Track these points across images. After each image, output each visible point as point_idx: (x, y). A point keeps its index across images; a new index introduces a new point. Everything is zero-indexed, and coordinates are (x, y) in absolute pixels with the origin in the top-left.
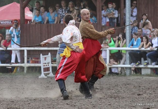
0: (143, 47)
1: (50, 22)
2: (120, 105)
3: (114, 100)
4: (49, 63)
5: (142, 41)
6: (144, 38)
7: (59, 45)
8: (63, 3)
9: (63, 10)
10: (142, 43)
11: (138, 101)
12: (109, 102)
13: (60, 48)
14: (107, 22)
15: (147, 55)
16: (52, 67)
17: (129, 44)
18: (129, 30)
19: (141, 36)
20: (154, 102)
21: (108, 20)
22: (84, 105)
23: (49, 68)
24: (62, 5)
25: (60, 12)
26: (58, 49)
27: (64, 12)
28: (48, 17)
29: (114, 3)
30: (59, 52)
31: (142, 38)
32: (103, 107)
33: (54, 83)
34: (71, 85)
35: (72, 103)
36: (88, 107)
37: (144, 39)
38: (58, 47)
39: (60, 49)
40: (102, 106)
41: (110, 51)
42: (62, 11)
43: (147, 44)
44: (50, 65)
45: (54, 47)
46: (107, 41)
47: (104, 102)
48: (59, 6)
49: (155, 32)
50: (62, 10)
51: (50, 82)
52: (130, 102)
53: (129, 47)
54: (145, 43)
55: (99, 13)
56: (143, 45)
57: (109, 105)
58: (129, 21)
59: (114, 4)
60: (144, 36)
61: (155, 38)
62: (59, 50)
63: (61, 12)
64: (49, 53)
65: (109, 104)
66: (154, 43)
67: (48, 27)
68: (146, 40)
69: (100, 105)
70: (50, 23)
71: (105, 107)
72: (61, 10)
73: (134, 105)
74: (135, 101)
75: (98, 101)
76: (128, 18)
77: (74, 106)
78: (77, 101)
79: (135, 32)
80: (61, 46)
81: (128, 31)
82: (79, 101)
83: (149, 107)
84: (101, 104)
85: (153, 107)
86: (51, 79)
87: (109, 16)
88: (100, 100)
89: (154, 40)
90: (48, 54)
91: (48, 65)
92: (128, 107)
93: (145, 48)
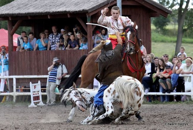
1: (40, 48)
4: (39, 92)
8: (54, 29)
13: (50, 75)
16: (42, 96)
23: (39, 96)
25: (50, 38)
26: (47, 76)
28: (38, 44)
30: (49, 80)
33: (44, 112)
34: (62, 114)
38: (48, 75)
42: (52, 37)
44: (41, 94)
45: (44, 75)
48: (48, 32)
49: (147, 58)
50: (53, 36)
51: (40, 111)
61: (148, 63)
62: (49, 78)
64: (39, 81)
66: (147, 69)
67: (37, 54)
70: (40, 50)
72: (51, 36)
80: (50, 73)
86: (41, 108)
89: (147, 66)
90: (38, 83)
91: (38, 94)
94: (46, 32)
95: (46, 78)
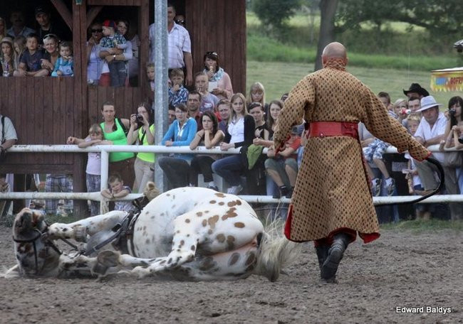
0: (201, 143)
2: (136, 305)
5: (200, 128)
6: (205, 118)
10: (201, 132)
11: (188, 295)
12: (108, 297)
15: (213, 164)
17: (164, 135)
18: (163, 95)
19: (196, 114)
20: (231, 297)
21: (106, 69)
22: (36, 306)
29: (124, 21)
31: (199, 119)
32: (91, 312)
36: (46, 311)
37: (205, 121)
40: (87, 309)
41: (110, 154)
43: (213, 134)
46: (100, 126)
47: (92, 298)
53: (163, 144)
54: (207, 133)
55: (79, 49)
56: (203, 138)
57: (107, 305)
58: (164, 70)
60: (206, 114)
65: (108, 302)
68: (210, 124)
69: (80, 306)
73: (176, 307)
74: (179, 295)
75: (76, 294)
77: (9, 308)
78: (15, 296)
79: (179, 101)
81: (162, 99)
82: (21, 297)
83: (218, 312)
84: (83, 302)
85: (229, 310)
87: (110, 59)
88: (81, 293)
92: (161, 311)
93: (208, 148)
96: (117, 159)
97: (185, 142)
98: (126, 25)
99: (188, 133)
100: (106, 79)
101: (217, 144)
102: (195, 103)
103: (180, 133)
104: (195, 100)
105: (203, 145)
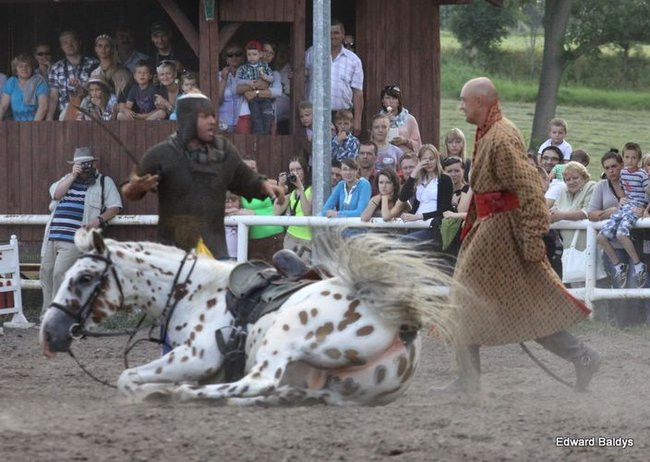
0: (377, 213)
1: (17, 113)
2: (286, 438)
3: (265, 421)
4: (10, 276)
5: (375, 192)
6: (382, 178)
7: (53, 205)
8: (67, 42)
9: (70, 68)
10: (376, 198)
11: (358, 425)
12: (245, 426)
13: (56, 216)
14: (242, 118)
16: (25, 292)
17: (325, 202)
18: (325, 147)
19: (369, 173)
20: (417, 427)
21: (245, 110)
22: (146, 439)
23: (12, 293)
24: (66, 48)
25: (59, 75)
26: (46, 219)
27: (72, 77)
28: (10, 95)
30: (52, 232)
32: (222, 448)
33: (29, 351)
34: (96, 361)
35: (101, 433)
36: (161, 446)
37: (382, 182)
38: (49, 213)
39: (57, 220)
40: (218, 443)
41: (251, 228)
42: (66, 74)
43: (392, 202)
44: (17, 284)
45: (33, 213)
47: (224, 428)
48: (47, 54)
50: (66, 68)
51: (14, 348)
52: (325, 429)
55: (208, 82)
56: (379, 207)
57: (246, 438)
58: (325, 111)
59: (269, 47)
60: (382, 173)
61: (427, 178)
62: (53, 224)
63: (61, 77)
64: (13, 237)
65: (246, 434)
66: (423, 198)
67: (8, 134)
68: (389, 187)
70: (17, 119)
71: (226, 447)
72: (62, 70)
73: (341, 441)
74: (343, 425)
75: (202, 423)
76: (321, 102)
77: (109, 441)
78: (119, 425)
79: (346, 155)
81: (322, 152)
82: (125, 425)
83: (399, 449)
84: (211, 434)
86: (20, 336)
87: (251, 95)
88: (209, 420)
90: (7, 242)
91: (9, 284)
92: (320, 447)
93: (386, 221)
94: (41, 54)
95: (42, 226)
96: (259, 234)
97: (355, 211)
98: (274, 49)
99: (358, 199)
100: (245, 125)
101: (398, 215)
102: (370, 157)
103: (348, 199)
104: (369, 153)
105: (380, 216)
